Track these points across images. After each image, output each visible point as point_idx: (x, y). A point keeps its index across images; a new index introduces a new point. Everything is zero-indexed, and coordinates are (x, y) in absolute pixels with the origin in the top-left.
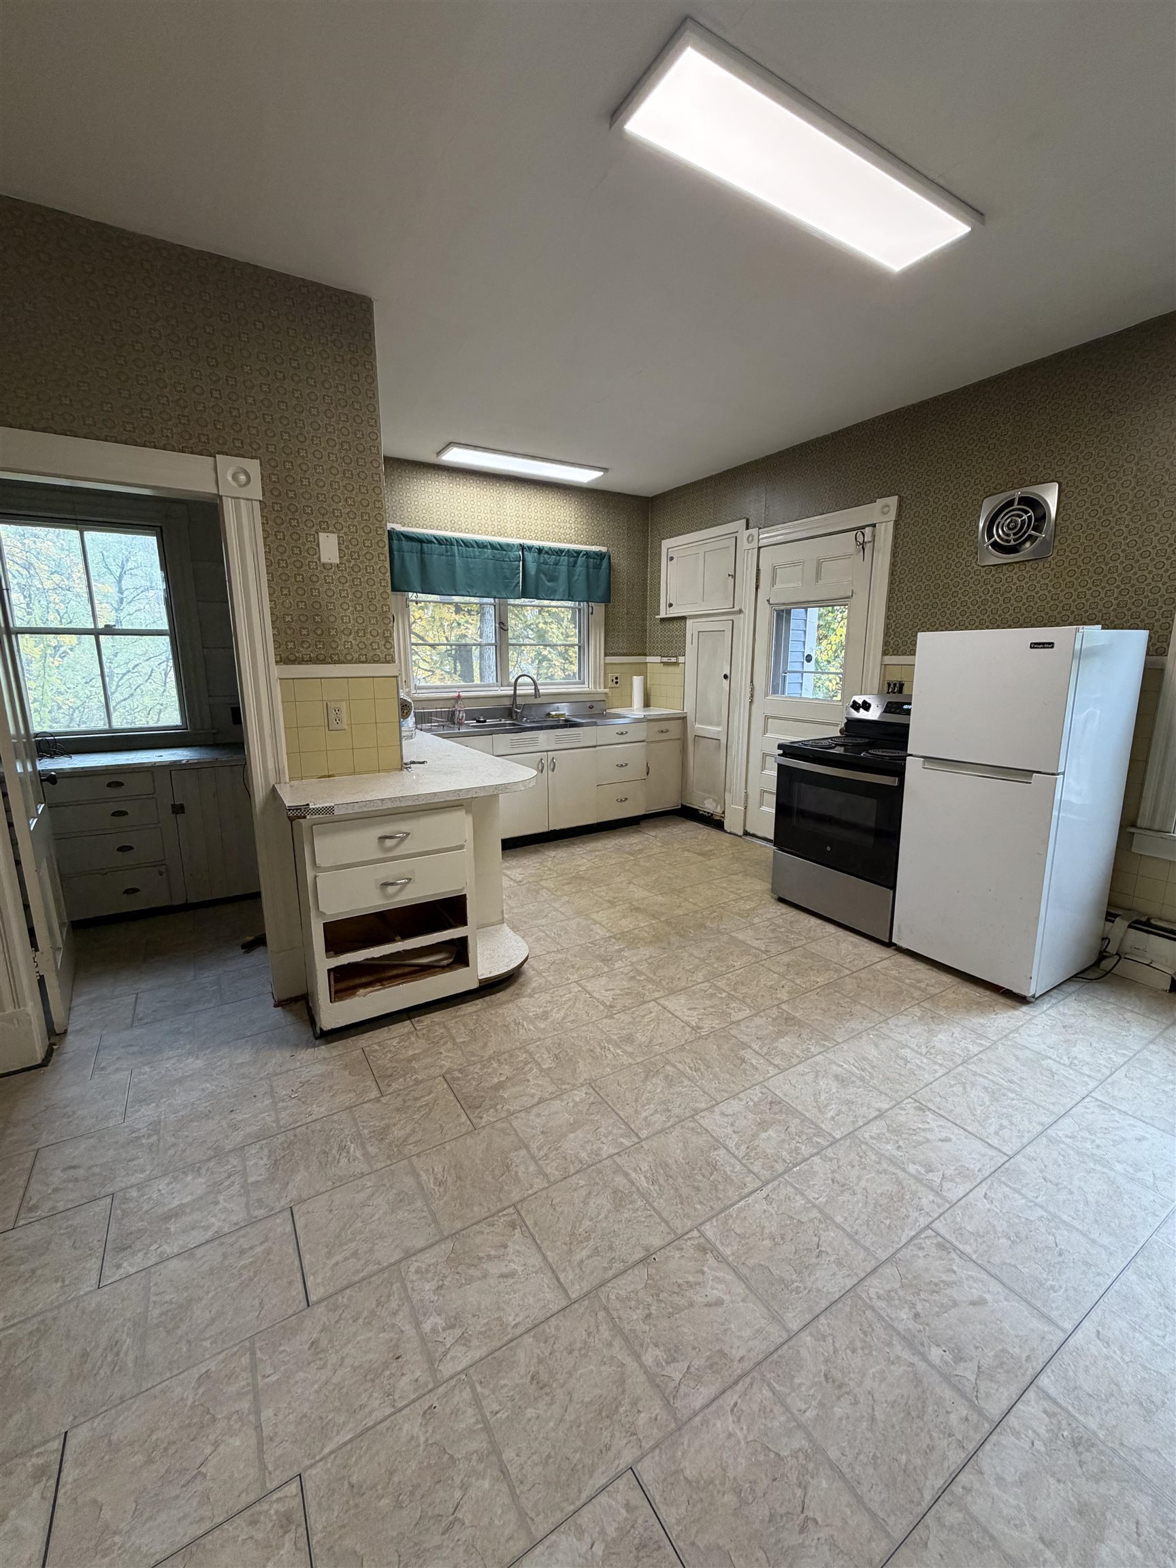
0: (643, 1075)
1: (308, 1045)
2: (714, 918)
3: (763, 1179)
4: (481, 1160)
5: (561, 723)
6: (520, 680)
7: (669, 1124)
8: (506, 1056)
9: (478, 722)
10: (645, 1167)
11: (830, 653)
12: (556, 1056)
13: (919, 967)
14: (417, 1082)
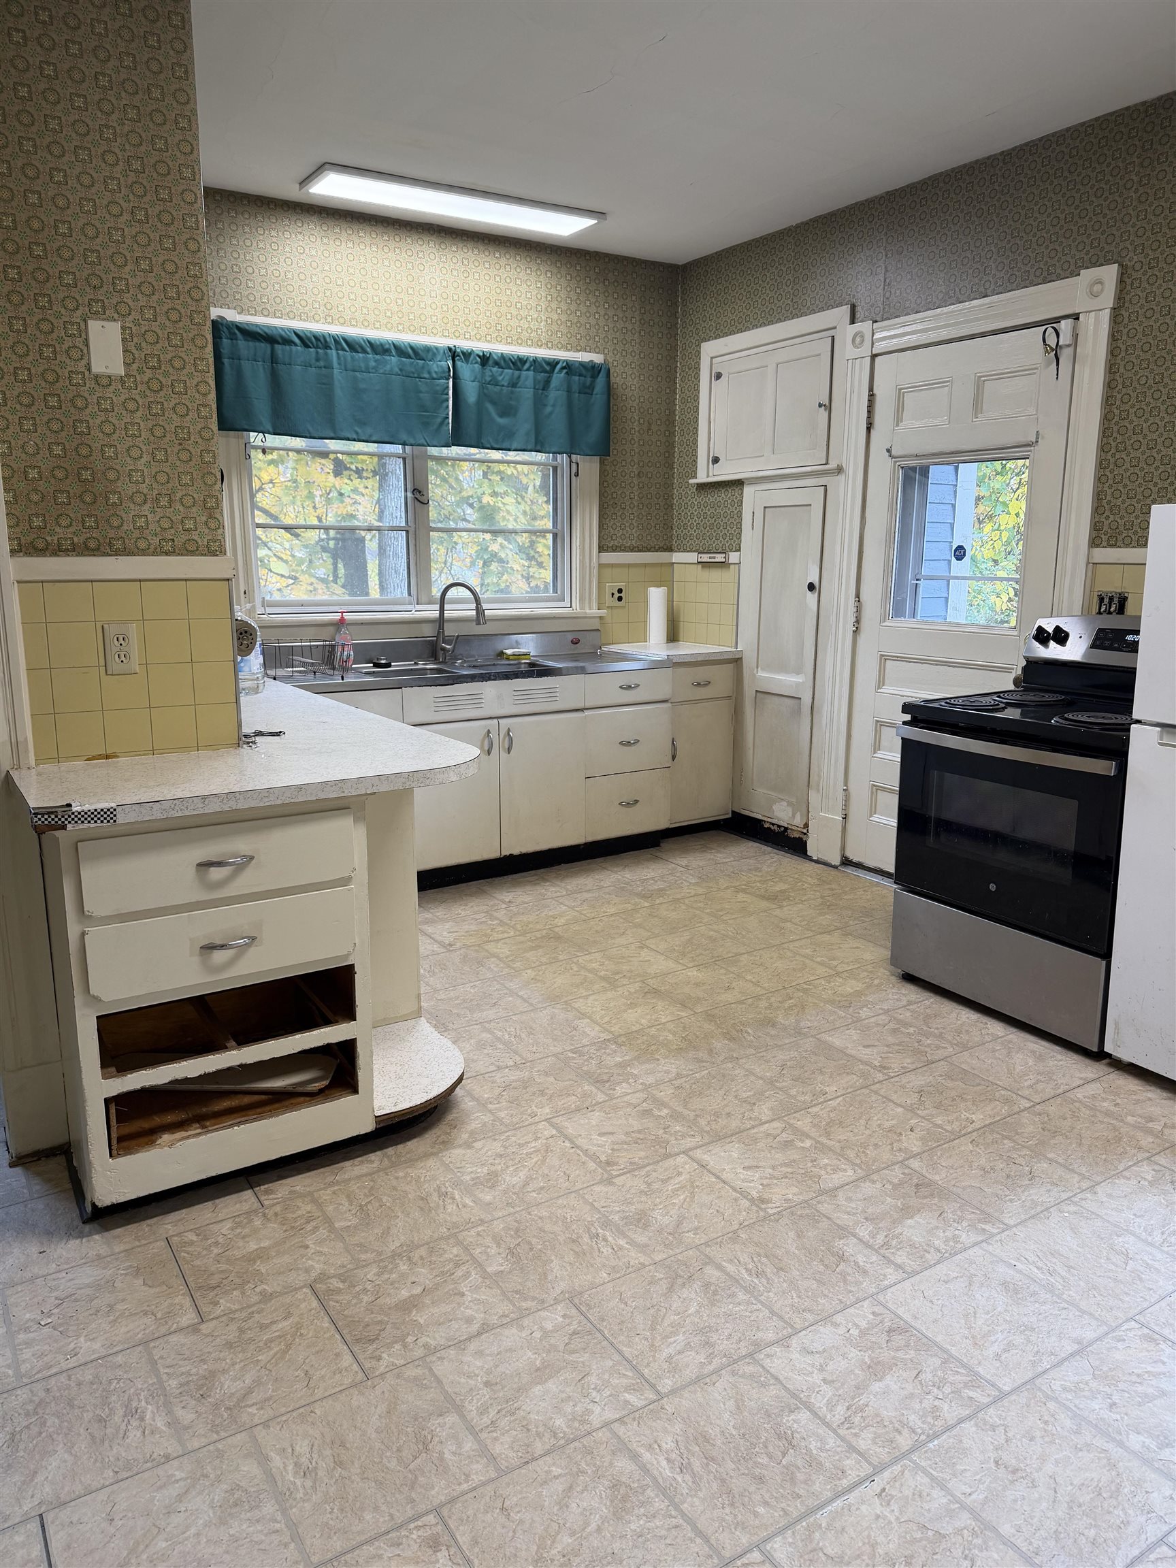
0: (664, 1285)
1: (72, 1233)
2: (790, 1008)
3: (875, 1461)
4: (378, 1432)
5: (523, 668)
6: (450, 594)
7: (711, 1368)
8: (423, 1251)
9: (377, 665)
10: (668, 1444)
11: (998, 545)
12: (511, 1251)
13: (1150, 1095)
14: (266, 1297)
